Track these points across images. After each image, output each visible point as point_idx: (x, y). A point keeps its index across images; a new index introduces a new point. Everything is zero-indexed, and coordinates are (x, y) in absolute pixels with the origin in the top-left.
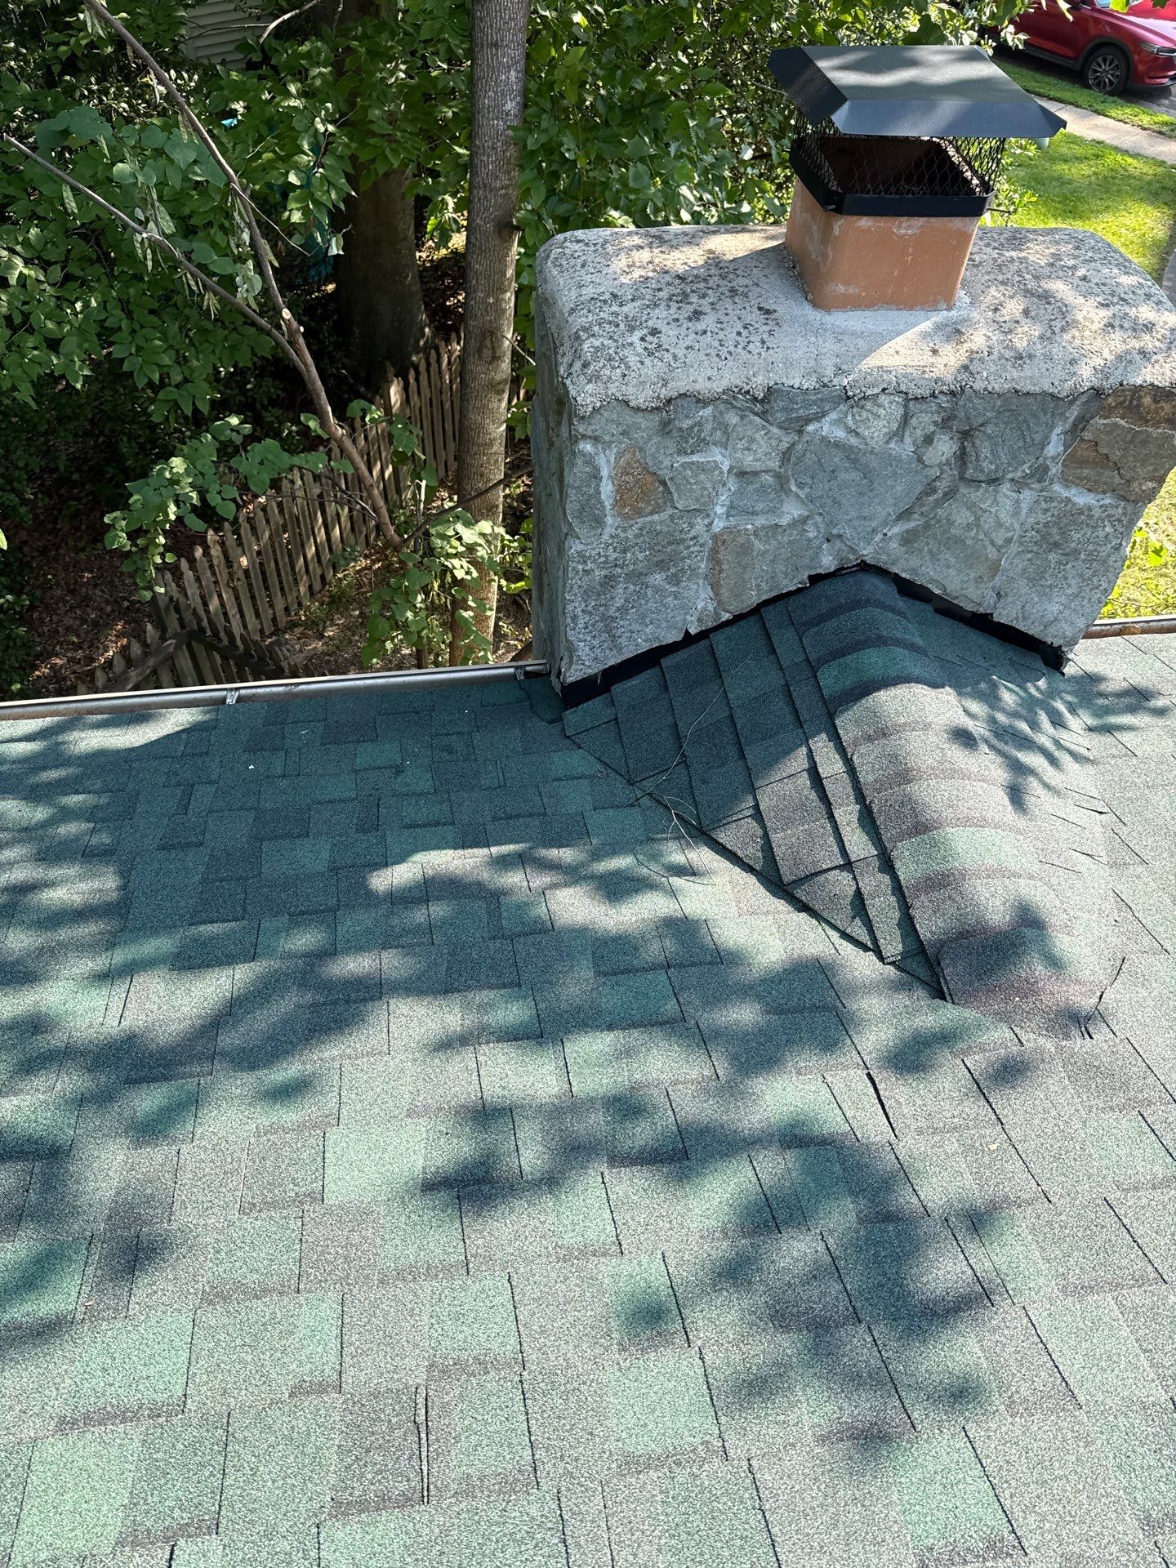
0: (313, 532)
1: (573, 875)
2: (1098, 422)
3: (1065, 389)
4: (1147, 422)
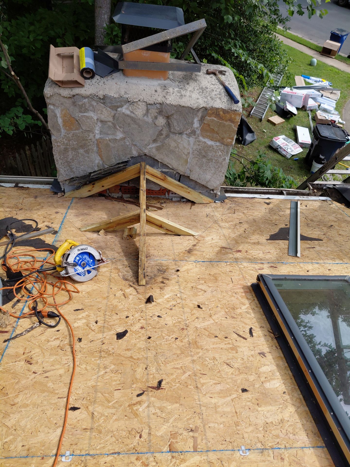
2: (208, 118)
3: (195, 106)
4: (223, 120)
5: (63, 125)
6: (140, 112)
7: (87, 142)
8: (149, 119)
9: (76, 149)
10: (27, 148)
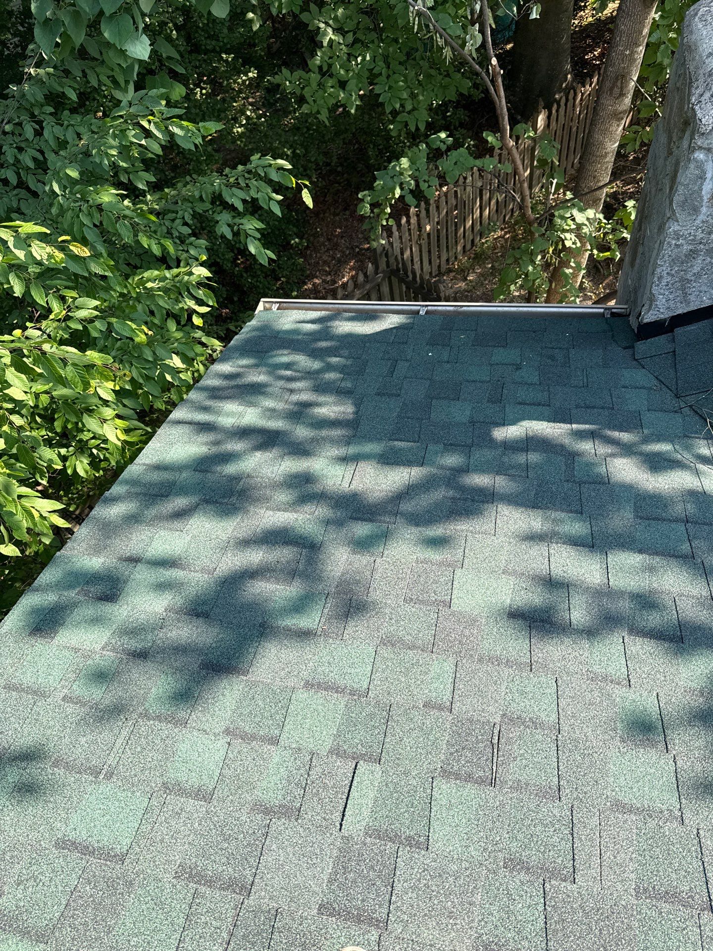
0: (473, 211)
1: (627, 450)
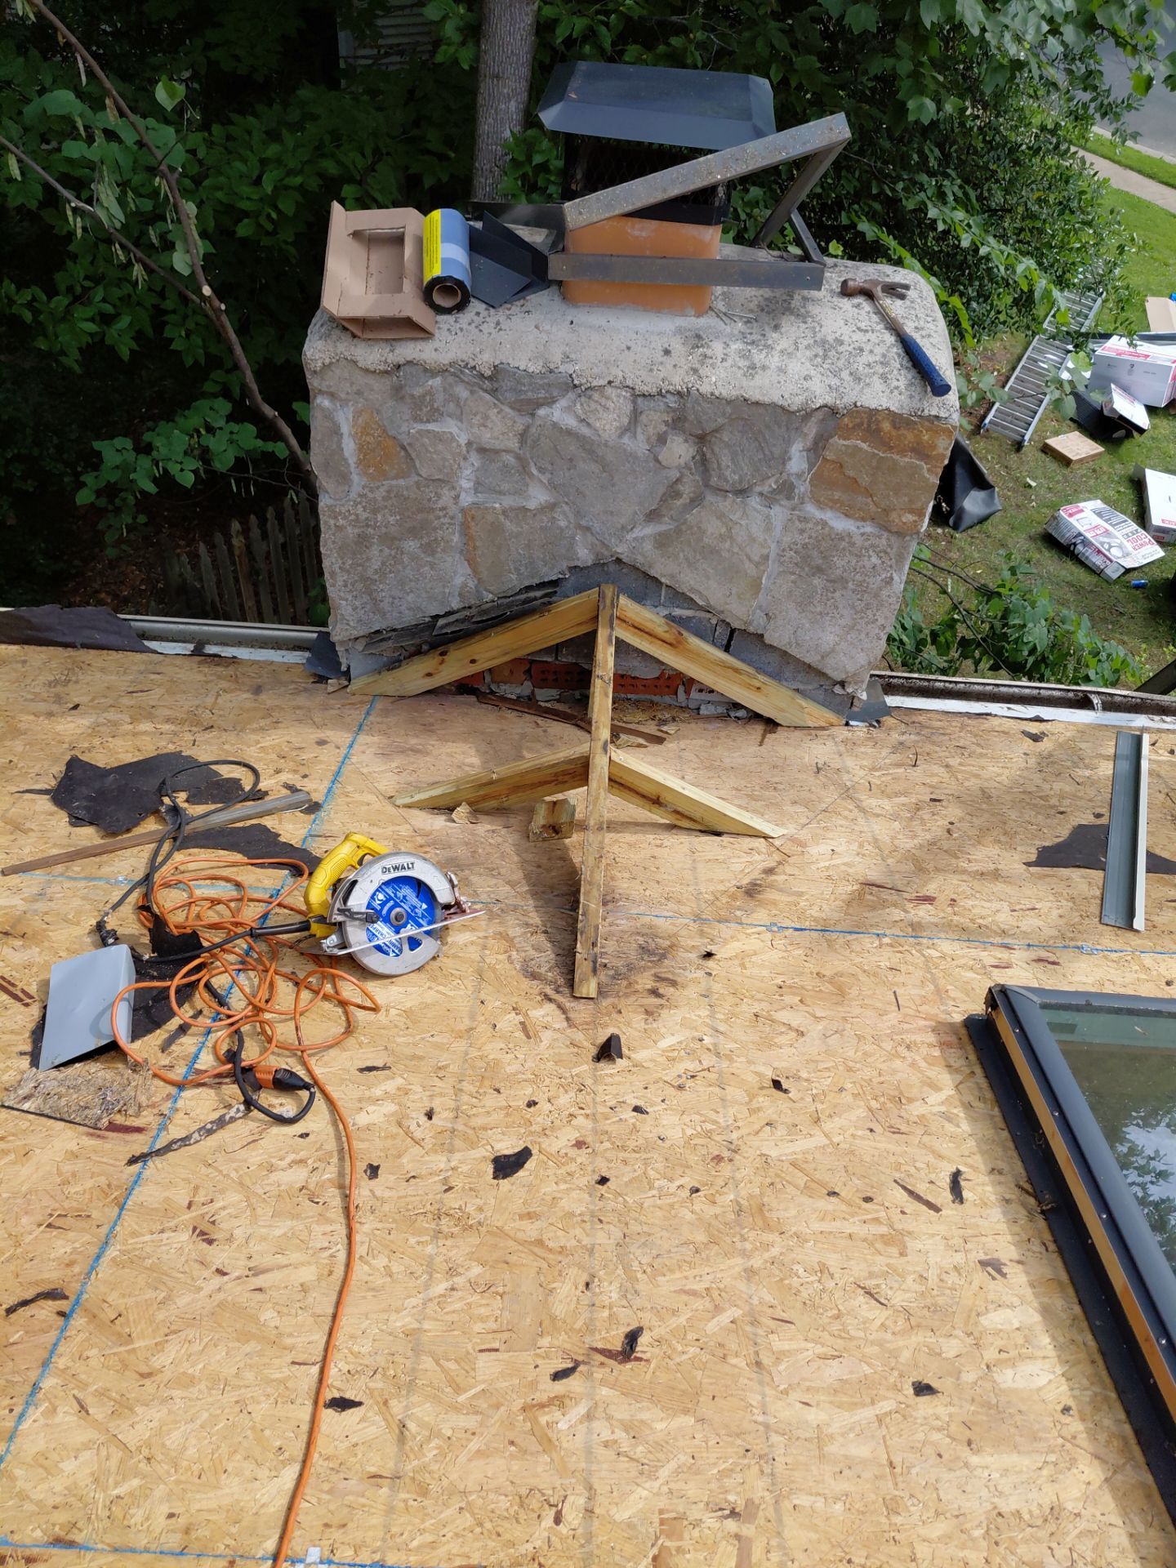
2: (838, 442)
3: (795, 403)
4: (891, 448)
5: (359, 462)
6: (609, 419)
7: (432, 517)
8: (638, 445)
9: (394, 539)
10: (236, 526)
